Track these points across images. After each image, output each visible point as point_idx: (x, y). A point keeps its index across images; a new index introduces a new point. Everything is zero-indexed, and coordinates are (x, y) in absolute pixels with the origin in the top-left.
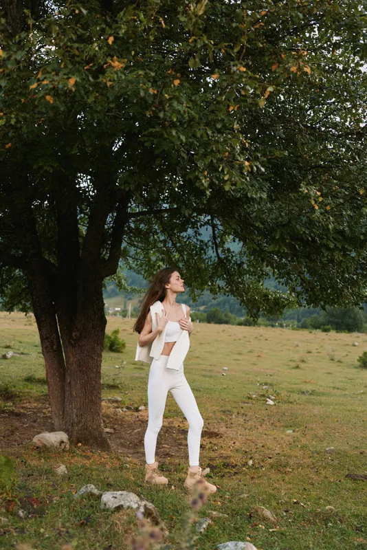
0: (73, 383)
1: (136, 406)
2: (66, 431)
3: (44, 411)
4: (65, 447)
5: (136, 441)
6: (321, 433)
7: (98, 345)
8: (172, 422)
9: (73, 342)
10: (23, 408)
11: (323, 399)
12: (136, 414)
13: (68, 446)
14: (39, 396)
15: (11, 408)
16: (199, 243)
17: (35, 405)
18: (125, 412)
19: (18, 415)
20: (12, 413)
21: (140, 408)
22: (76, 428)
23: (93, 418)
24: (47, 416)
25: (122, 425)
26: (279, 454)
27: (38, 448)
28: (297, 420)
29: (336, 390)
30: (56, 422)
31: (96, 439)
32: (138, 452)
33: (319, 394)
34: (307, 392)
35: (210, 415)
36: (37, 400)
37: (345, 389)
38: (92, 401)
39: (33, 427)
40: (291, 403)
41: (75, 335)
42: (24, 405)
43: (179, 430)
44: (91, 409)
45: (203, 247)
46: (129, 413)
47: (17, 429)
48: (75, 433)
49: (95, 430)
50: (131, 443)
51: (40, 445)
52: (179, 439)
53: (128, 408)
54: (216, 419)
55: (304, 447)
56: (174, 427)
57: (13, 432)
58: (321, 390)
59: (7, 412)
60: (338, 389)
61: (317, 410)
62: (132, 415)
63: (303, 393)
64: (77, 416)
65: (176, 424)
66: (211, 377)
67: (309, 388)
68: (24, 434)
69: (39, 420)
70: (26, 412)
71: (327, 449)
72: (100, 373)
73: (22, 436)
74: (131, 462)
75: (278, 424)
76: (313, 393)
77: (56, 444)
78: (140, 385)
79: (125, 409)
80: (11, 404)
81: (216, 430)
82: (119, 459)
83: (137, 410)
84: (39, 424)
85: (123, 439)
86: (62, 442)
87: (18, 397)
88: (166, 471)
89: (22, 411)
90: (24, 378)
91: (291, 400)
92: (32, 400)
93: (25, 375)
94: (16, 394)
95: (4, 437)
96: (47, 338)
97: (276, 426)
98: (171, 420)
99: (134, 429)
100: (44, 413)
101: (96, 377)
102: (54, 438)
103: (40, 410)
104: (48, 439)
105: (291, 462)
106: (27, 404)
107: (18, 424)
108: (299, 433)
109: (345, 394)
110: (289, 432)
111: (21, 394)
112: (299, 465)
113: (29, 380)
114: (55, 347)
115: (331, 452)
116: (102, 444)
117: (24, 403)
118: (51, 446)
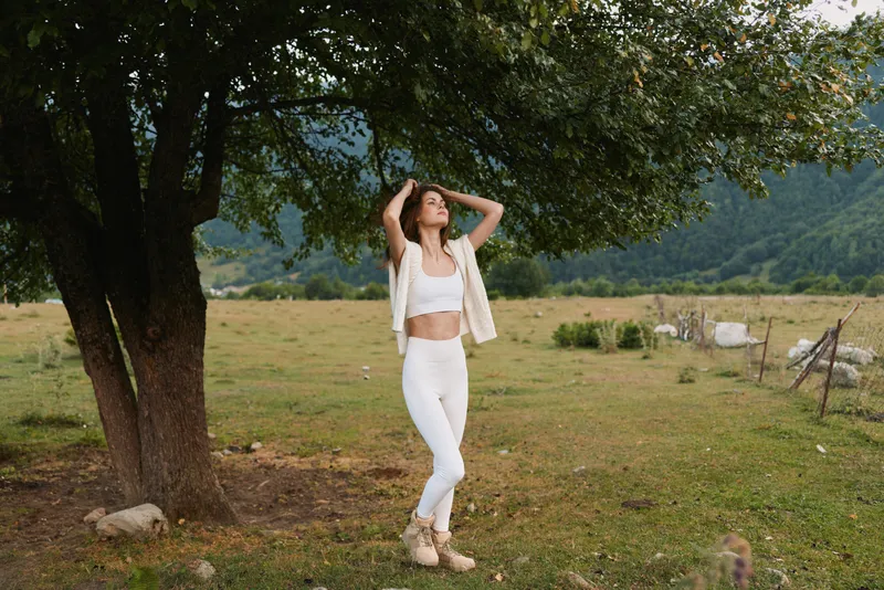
0: (156, 417)
1: (245, 444)
2: (154, 502)
3: (81, 472)
4: (162, 529)
5: (268, 501)
6: (552, 448)
7: (195, 345)
8: (318, 462)
9: (149, 344)
10: (38, 472)
11: (528, 397)
12: (251, 456)
13: (165, 527)
14: (66, 448)
15: (14, 476)
16: (346, 161)
17: (61, 463)
18: (229, 455)
19: (33, 486)
20: (18, 485)
21: (254, 446)
22: (172, 494)
23: (201, 474)
24: (91, 482)
25: (233, 478)
26: (507, 488)
27: (110, 538)
28: (506, 434)
29: (538, 383)
30: (128, 490)
31: (209, 507)
32: (279, 519)
33: (516, 392)
34: (501, 391)
35: (373, 442)
36: (62, 455)
37: (550, 381)
38: (195, 444)
39: (71, 504)
40: (486, 409)
41: (154, 332)
42: (38, 468)
43: (333, 473)
44: (194, 459)
45: (354, 167)
46: (236, 457)
47: (39, 511)
48: (170, 502)
49: (206, 492)
50: (260, 505)
51: (114, 533)
52: (340, 487)
53: (231, 449)
54: (385, 448)
55: (538, 472)
56: (325, 470)
57: (34, 518)
58: (519, 385)
59: (8, 485)
60: (540, 381)
61: (528, 415)
62: (245, 459)
63: (494, 392)
64: (171, 473)
65: (325, 464)
66: (348, 384)
67: (501, 384)
68: (58, 518)
69: (78, 490)
70: (46, 479)
71: (576, 470)
73: (56, 523)
74: (282, 537)
75: (480, 443)
76: (508, 391)
77: (146, 526)
78: (238, 408)
79: (227, 452)
80: (13, 469)
81: (393, 466)
82: (261, 535)
83: (248, 450)
84: (80, 496)
85: (245, 500)
86: (156, 521)
87: (23, 454)
88: (346, 542)
89: (37, 478)
90: (18, 420)
91: (485, 405)
92: (52, 456)
93: (19, 414)
94: (17, 450)
95: (19, 529)
96: (94, 342)
97: (479, 447)
98: (313, 458)
99: (257, 483)
100: (83, 477)
101: (196, 401)
102: (141, 516)
103: (72, 473)
105: (533, 496)
106: (44, 466)
107: (37, 502)
108: (520, 453)
109: (554, 389)
110: (504, 452)
111: (27, 449)
112: (547, 502)
113: (31, 421)
114: (111, 357)
115: (583, 474)
116: (221, 515)
117: (38, 464)
118: (138, 531)
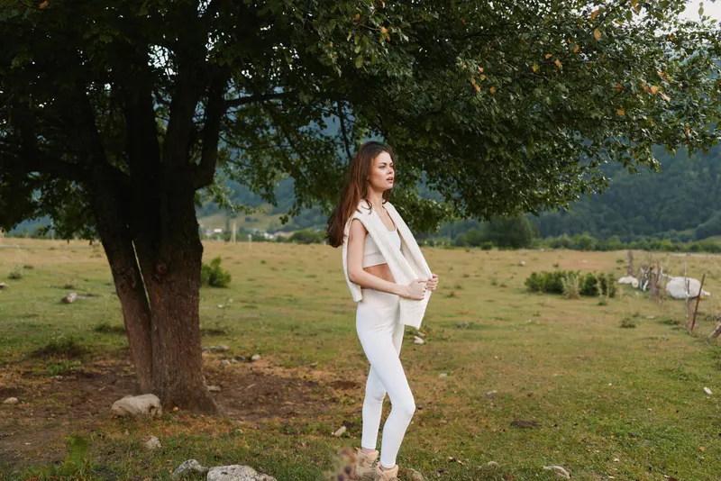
0: (162, 331)
1: (248, 355)
2: (156, 393)
3: (126, 369)
4: (156, 413)
5: (251, 399)
6: (481, 375)
7: (192, 279)
8: (296, 373)
9: (158, 277)
10: (96, 366)
11: (484, 333)
12: (249, 365)
13: (160, 412)
14: (117, 350)
15: (79, 368)
16: (323, 139)
17: (113, 361)
18: (235, 363)
19: (90, 376)
20: (81, 374)
21: (254, 358)
22: (170, 388)
23: (192, 375)
24: (129, 376)
25: (231, 380)
26: (430, 403)
27: (119, 416)
28: (452, 361)
29: (498, 321)
30: (142, 382)
31: (197, 400)
32: (253, 413)
33: (478, 327)
34: (464, 325)
35: (345, 360)
36: (115, 355)
37: (508, 320)
38: (189, 353)
39: (113, 391)
40: (445, 340)
41: (161, 268)
42: (97, 363)
43: (305, 382)
44: (188, 364)
45: (329, 145)
46: (239, 364)
47: (89, 394)
48: (168, 394)
49: (195, 389)
50: (244, 402)
51: (123, 413)
52: (306, 393)
53: (238, 358)
54: (352, 365)
55: (461, 392)
56: (299, 379)
57: (84, 400)
58: (481, 322)
59: (73, 374)
60: (501, 319)
61: (476, 347)
62: (244, 367)
63: (459, 327)
64: (170, 373)
65: (301, 375)
66: (343, 313)
67: (466, 320)
68: (100, 400)
69: (119, 381)
70: (100, 372)
71: (489, 393)
72: (198, 315)
73: (97, 403)
74: (245, 426)
75: (429, 367)
76: (471, 326)
77: (144, 410)
78: (251, 328)
79: (233, 360)
80: (80, 363)
81: (352, 379)
82: (229, 424)
83: (250, 360)
84: (120, 386)
85: (234, 398)
86: (152, 407)
87: (89, 353)
88: (290, 434)
89: (94, 370)
90: (94, 327)
91: (444, 337)
92: (108, 356)
93: (95, 323)
94: (85, 349)
95: (72, 406)
96: (122, 274)
97: (426, 370)
98: (295, 369)
99: (246, 385)
100: (126, 372)
101: (193, 321)
102: (140, 403)
103: (119, 368)
104: (132, 404)
105: (446, 412)
106: (101, 362)
107: (89, 388)
108: (454, 376)
109: (510, 326)
110: (443, 375)
111: (92, 349)
112: (455, 415)
113: (102, 329)
114: (134, 285)
115: (493, 397)
116: (206, 406)
117: (96, 361)
118: (138, 413)
